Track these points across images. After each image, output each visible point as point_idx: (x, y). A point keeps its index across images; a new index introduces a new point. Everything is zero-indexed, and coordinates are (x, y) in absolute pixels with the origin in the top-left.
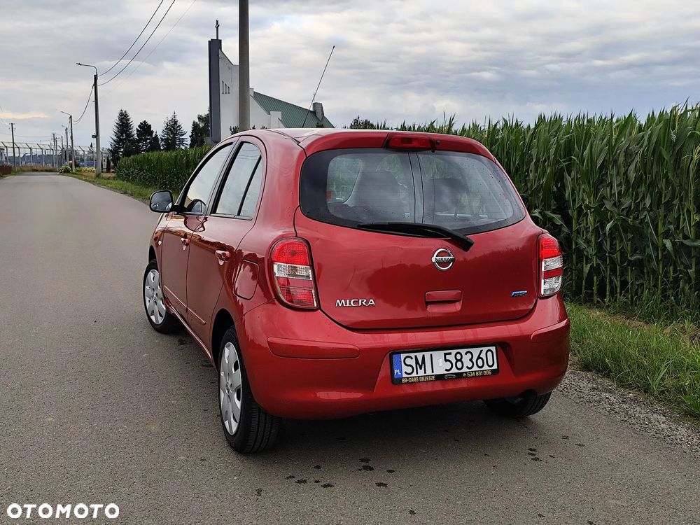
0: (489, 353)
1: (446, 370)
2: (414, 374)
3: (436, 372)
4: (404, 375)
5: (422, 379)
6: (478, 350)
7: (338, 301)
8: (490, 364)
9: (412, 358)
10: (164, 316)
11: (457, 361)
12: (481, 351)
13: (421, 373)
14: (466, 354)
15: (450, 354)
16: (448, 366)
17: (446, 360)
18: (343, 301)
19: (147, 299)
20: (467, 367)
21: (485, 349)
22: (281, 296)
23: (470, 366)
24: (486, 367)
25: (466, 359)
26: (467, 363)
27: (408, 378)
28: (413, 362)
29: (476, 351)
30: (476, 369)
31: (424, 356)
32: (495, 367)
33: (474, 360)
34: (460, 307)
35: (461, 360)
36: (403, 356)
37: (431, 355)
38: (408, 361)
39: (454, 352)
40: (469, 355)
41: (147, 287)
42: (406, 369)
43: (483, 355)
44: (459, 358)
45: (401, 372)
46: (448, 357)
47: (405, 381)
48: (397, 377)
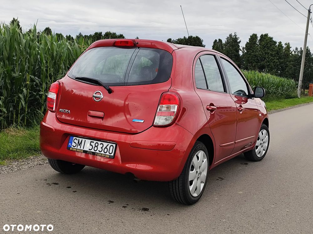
0: (112, 147)
1: (89, 149)
2: (76, 147)
3: (85, 149)
4: (72, 147)
5: (78, 150)
6: (107, 144)
8: (111, 152)
9: (77, 140)
11: (95, 146)
12: (108, 145)
13: (79, 147)
14: (100, 144)
15: (93, 142)
16: (91, 147)
20: (99, 151)
23: (101, 150)
26: (100, 149)
27: (72, 148)
28: (77, 142)
29: (105, 144)
30: (102, 152)
31: (82, 140)
32: (112, 155)
33: (103, 148)
35: (97, 147)
36: (74, 138)
37: (85, 141)
38: (76, 141)
39: (95, 142)
40: (102, 145)
43: (108, 147)
44: (97, 145)
45: (71, 145)
46: (92, 144)
47: (71, 149)
48: (69, 146)
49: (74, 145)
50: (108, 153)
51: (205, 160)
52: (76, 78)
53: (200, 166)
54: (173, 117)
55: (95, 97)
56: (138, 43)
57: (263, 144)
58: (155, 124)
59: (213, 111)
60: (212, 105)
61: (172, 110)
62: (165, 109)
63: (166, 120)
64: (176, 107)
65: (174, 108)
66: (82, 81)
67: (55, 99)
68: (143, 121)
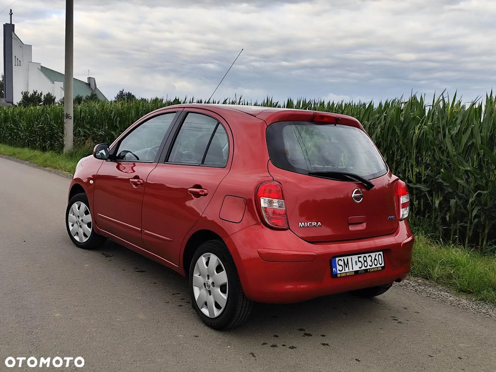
0: (380, 256)
1: (360, 268)
2: (344, 271)
3: (354, 270)
5: (348, 274)
7: (300, 223)
10: (89, 236)
11: (365, 261)
12: (376, 255)
13: (347, 270)
14: (368, 257)
15: (361, 257)
16: (359, 264)
17: (359, 261)
18: (303, 223)
19: (70, 224)
20: (370, 265)
21: (378, 253)
22: (266, 220)
24: (379, 265)
25: (369, 259)
26: (370, 263)
27: (340, 273)
28: (341, 263)
29: (373, 255)
30: (374, 266)
31: (348, 259)
32: (383, 265)
33: (373, 261)
34: (365, 226)
35: (366, 261)
36: (337, 259)
37: (351, 258)
39: (362, 256)
41: (70, 215)
42: (339, 268)
43: (377, 258)
44: (365, 259)
45: (336, 270)
46: (360, 259)
47: (339, 275)
48: (334, 273)
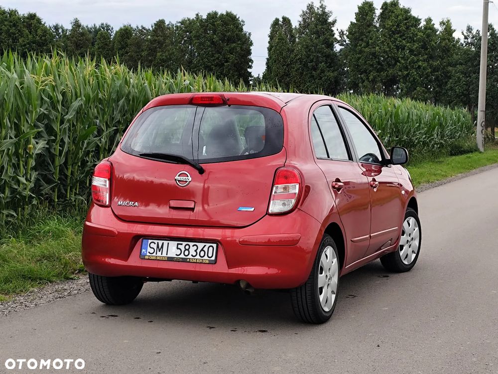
0: (211, 248)
1: (176, 255)
2: (154, 254)
3: (168, 256)
4: (148, 254)
5: (158, 258)
6: (203, 244)
8: (210, 255)
9: (155, 244)
11: (186, 250)
12: (205, 246)
13: (159, 254)
14: (193, 246)
15: (182, 244)
16: (179, 252)
17: (178, 248)
20: (192, 255)
21: (208, 245)
23: (194, 254)
25: (192, 249)
26: (192, 252)
27: (149, 256)
28: (155, 246)
29: (201, 245)
30: (198, 257)
31: (163, 243)
32: (213, 258)
33: (198, 251)
35: (188, 250)
36: (150, 241)
37: (168, 243)
38: (152, 245)
39: (184, 243)
40: (195, 247)
43: (206, 249)
44: (187, 247)
45: (146, 251)
46: (179, 246)
47: (146, 257)
48: (142, 254)
49: (152, 250)
50: (206, 257)
51: (335, 260)
52: (141, 155)
53: (329, 269)
54: (293, 201)
55: (179, 181)
56: (228, 100)
57: (411, 242)
58: (270, 212)
59: (340, 189)
60: (338, 180)
61: (292, 191)
62: (282, 190)
63: (284, 204)
64: (297, 186)
65: (295, 189)
66: (153, 159)
67: (108, 186)
68: (252, 209)
